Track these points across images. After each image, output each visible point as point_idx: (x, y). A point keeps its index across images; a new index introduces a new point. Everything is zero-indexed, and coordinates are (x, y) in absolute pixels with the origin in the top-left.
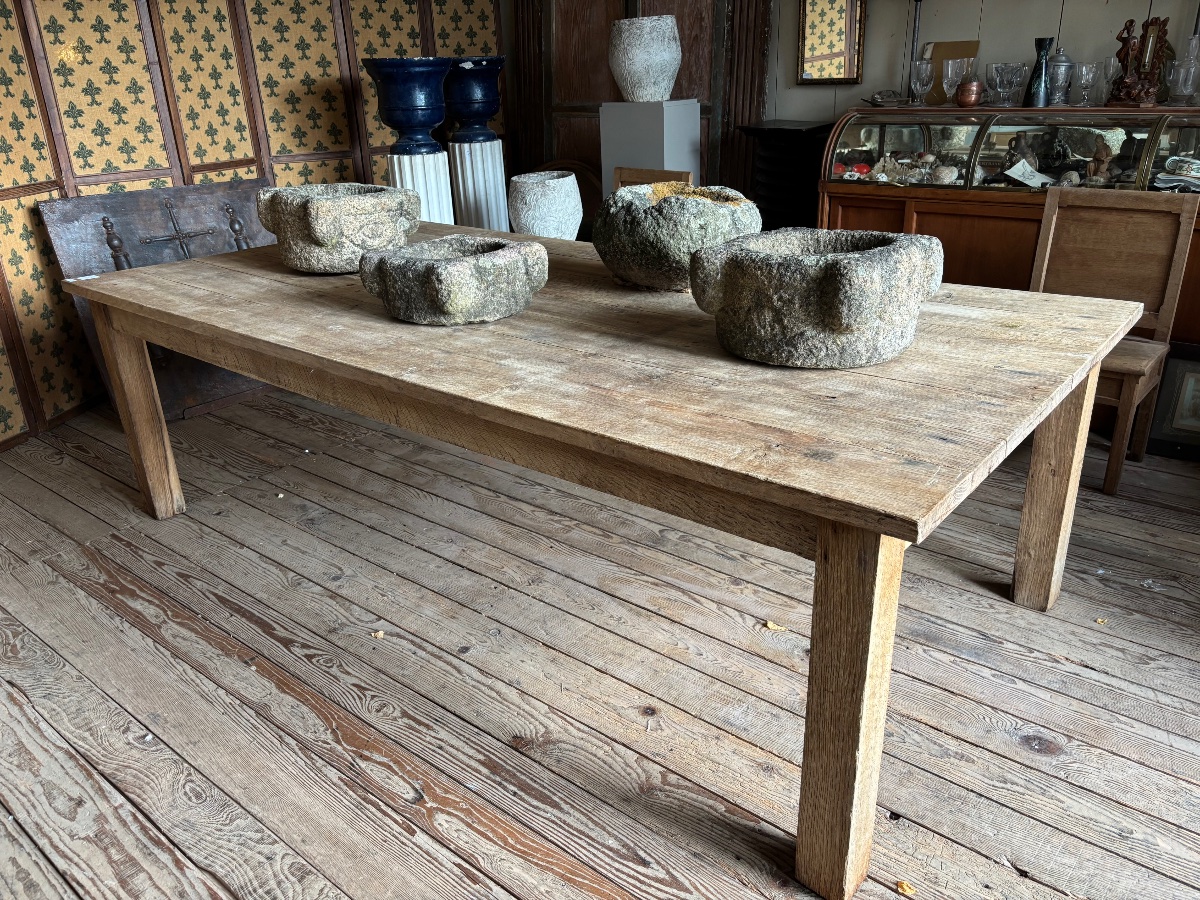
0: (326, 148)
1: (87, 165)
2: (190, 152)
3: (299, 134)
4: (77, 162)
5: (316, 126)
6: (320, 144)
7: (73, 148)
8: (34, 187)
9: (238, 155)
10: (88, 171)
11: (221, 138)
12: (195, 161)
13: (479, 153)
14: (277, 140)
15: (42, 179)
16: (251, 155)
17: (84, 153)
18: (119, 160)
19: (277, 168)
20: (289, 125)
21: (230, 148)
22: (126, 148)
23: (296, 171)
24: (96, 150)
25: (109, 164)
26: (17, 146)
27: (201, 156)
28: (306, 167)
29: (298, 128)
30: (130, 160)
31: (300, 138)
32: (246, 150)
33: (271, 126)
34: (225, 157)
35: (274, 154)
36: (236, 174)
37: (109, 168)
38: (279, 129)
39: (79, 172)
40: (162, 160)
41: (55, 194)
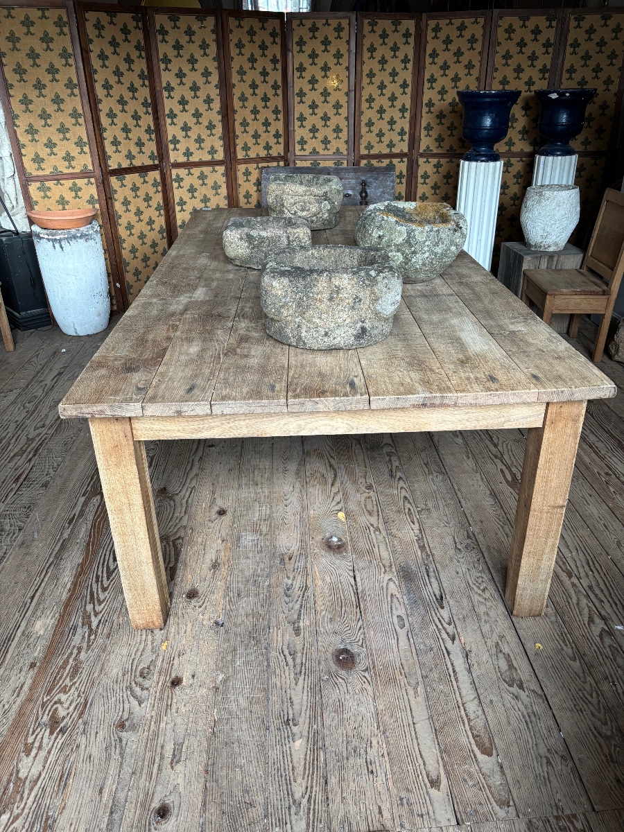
0: (455, 150)
1: (303, 149)
2: (362, 147)
3: (440, 139)
4: (298, 147)
5: (452, 135)
6: (451, 147)
7: (298, 138)
8: (269, 158)
9: (395, 150)
10: (302, 153)
11: (386, 140)
12: (364, 152)
13: (550, 164)
14: (426, 142)
15: (275, 154)
16: (406, 150)
17: (303, 142)
18: (320, 148)
19: (421, 161)
20: (434, 134)
21: (391, 145)
22: (326, 142)
23: (432, 164)
24: (309, 141)
25: (314, 149)
26: (264, 136)
27: (369, 150)
28: (439, 162)
29: (440, 136)
30: (326, 148)
31: (440, 142)
32: (404, 147)
33: (423, 133)
34: (386, 151)
35: (421, 151)
36: (391, 162)
37: (314, 152)
38: (428, 135)
39: (298, 153)
40: (343, 149)
41: (282, 164)
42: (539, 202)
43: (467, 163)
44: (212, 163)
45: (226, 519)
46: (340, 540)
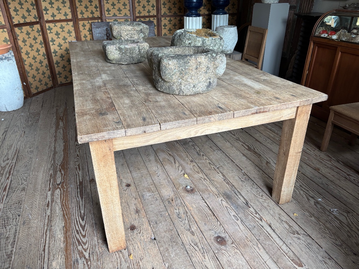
0: (177, 14)
1: (109, 14)
2: (137, 12)
3: (170, 9)
4: (106, 13)
5: (175, 7)
6: (175, 12)
7: (106, 9)
8: (93, 18)
9: (151, 14)
10: (109, 16)
11: (147, 9)
12: (138, 15)
13: (219, 18)
14: (164, 10)
15: (96, 16)
16: (155, 14)
17: (108, 10)
18: (117, 13)
19: (163, 19)
20: (167, 6)
21: (149, 12)
22: (119, 10)
23: (167, 20)
24: (112, 10)
25: (114, 14)
26: (90, 7)
27: (140, 14)
28: (170, 19)
29: (170, 7)
30: (120, 13)
31: (170, 10)
32: (154, 13)
33: (162, 6)
34: (147, 14)
35: (162, 14)
36: (150, 20)
37: (115, 15)
38: (164, 7)
39: (107, 16)
40: (128, 13)
41: (100, 21)
42: (223, 32)
43: (188, 18)
44: (67, 20)
45: (132, 188)
46: (191, 187)
